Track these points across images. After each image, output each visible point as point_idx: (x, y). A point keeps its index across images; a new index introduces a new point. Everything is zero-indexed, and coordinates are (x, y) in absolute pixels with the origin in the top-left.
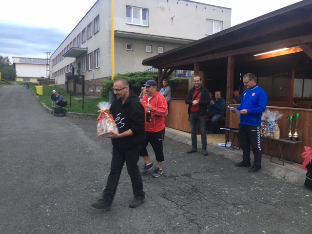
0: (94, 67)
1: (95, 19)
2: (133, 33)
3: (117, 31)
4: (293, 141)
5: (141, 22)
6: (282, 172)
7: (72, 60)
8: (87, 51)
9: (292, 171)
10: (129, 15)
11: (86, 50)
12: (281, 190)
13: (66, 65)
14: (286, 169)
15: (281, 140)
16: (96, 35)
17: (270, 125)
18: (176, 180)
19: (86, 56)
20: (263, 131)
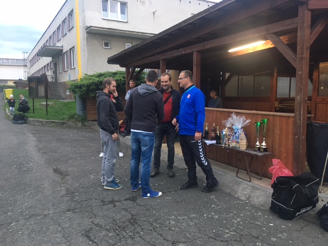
0: (69, 67)
1: (69, 14)
2: (110, 29)
3: (91, 26)
4: (261, 152)
5: (119, 17)
6: (248, 191)
7: (48, 60)
8: (62, 50)
9: (259, 189)
10: (105, 9)
11: (61, 48)
12: (241, 217)
13: (43, 66)
14: (253, 187)
15: (247, 151)
16: (71, 31)
17: (236, 133)
18: (115, 206)
19: (62, 55)
20: (228, 141)
